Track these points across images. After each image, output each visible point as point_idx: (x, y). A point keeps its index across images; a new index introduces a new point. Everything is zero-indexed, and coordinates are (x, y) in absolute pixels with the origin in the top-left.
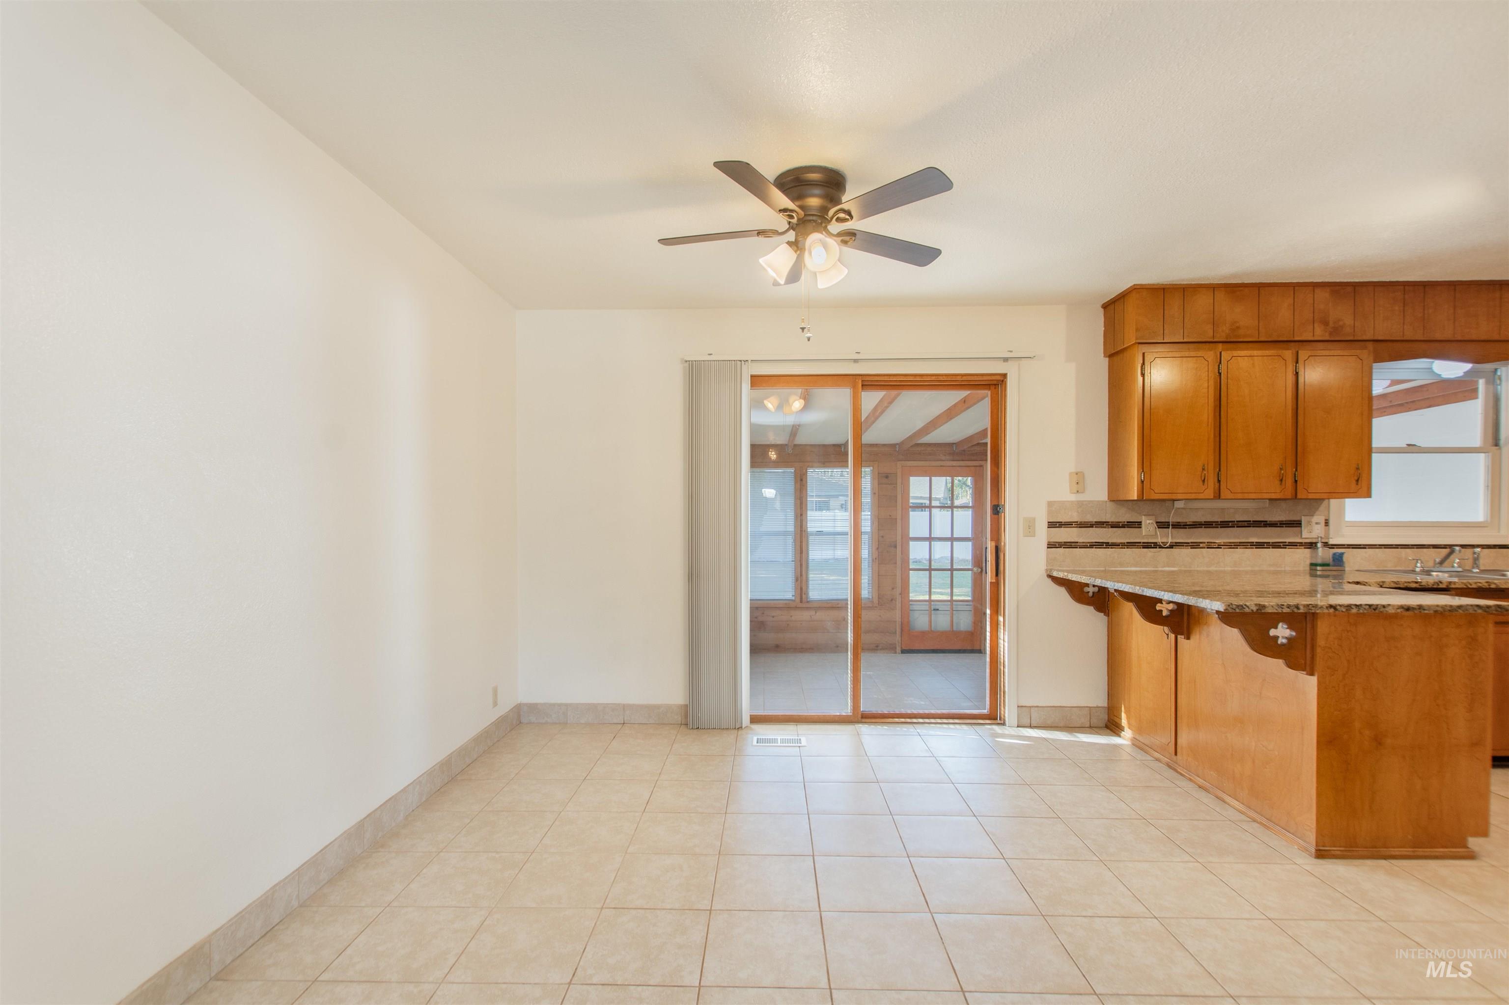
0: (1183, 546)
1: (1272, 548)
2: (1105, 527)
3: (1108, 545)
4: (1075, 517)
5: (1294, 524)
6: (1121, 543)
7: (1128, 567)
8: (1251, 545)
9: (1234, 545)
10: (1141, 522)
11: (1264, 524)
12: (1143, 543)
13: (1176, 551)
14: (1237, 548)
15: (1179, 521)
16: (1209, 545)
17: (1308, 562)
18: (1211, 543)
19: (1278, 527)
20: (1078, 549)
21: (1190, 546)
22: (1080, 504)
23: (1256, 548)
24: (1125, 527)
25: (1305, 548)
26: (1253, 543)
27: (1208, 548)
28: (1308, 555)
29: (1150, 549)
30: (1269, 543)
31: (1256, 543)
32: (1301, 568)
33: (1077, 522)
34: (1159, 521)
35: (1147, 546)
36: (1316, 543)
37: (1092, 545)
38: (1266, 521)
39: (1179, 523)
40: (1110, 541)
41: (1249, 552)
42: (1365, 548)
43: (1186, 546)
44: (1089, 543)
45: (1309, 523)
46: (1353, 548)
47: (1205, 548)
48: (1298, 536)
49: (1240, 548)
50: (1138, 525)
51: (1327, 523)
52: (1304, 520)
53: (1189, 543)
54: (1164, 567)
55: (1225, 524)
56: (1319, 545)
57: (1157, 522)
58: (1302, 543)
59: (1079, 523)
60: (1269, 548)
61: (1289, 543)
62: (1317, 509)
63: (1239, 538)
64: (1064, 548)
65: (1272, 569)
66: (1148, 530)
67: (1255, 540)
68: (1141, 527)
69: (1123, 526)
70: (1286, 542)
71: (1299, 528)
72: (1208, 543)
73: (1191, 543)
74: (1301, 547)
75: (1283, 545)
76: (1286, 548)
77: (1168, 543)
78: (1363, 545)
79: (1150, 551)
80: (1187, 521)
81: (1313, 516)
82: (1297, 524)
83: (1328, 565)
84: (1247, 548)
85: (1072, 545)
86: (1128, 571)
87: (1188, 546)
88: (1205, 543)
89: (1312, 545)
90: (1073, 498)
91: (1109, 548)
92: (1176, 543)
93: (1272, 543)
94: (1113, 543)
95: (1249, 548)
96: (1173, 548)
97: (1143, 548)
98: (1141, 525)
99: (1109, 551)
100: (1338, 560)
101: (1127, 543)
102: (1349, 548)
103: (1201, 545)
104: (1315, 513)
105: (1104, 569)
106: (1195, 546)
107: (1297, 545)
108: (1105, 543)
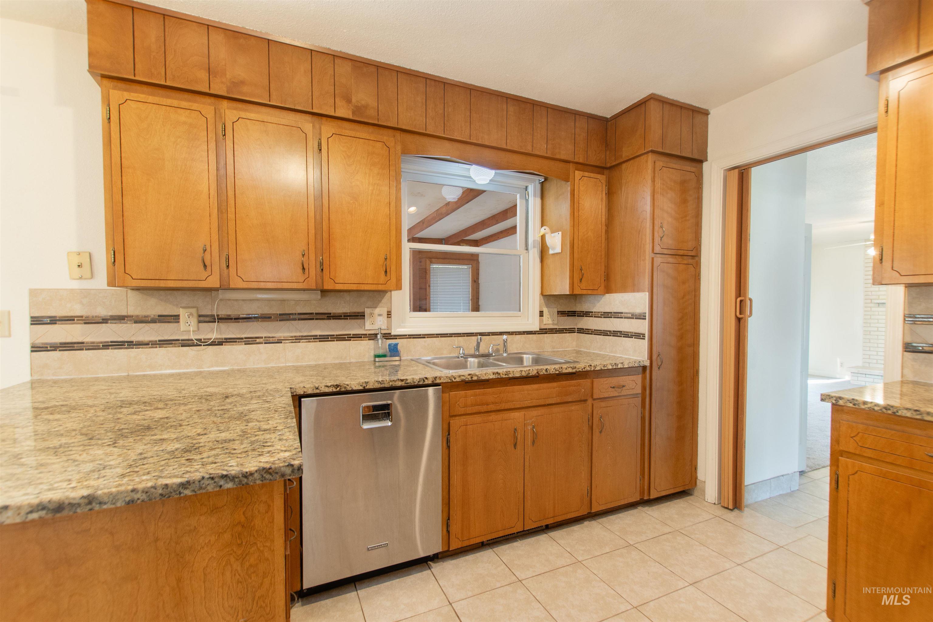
0: (236, 342)
1: (337, 341)
2: (126, 323)
3: (130, 344)
4: (77, 310)
5: (358, 316)
6: (150, 341)
7: (161, 370)
8: (314, 339)
9: (296, 339)
10: (179, 316)
11: (327, 317)
12: (182, 340)
13: (226, 348)
14: (300, 342)
15: (229, 313)
16: (267, 340)
17: (372, 354)
18: (269, 337)
19: (343, 319)
20: (85, 352)
21: (244, 341)
22: (85, 293)
23: (320, 341)
24: (156, 322)
25: (369, 340)
26: (317, 336)
27: (265, 343)
28: (372, 347)
29: (191, 347)
30: (334, 335)
31: (320, 336)
32: (366, 360)
33: (82, 317)
34: (203, 314)
35: (187, 343)
36: (376, 335)
37: (106, 346)
38: (331, 314)
39: (229, 315)
40: (134, 339)
41: (313, 346)
42: (425, 338)
43: (239, 342)
44: (101, 343)
45: (371, 314)
46: (413, 338)
47: (262, 343)
48: (361, 328)
49: (303, 342)
50: (176, 318)
51: (389, 314)
52: (367, 311)
53: (242, 339)
54: (212, 366)
55: (285, 317)
56: (379, 336)
57: (200, 316)
58: (366, 335)
59: (84, 318)
60: (334, 341)
61: (353, 335)
62: (380, 301)
63: (300, 331)
64: (60, 350)
65: (337, 361)
66: (187, 325)
67: (318, 333)
68: (179, 322)
69: (153, 321)
70: (350, 335)
71: (364, 320)
72: (265, 337)
73: (246, 338)
74: (365, 339)
75: (347, 337)
76: (351, 340)
77: (212, 339)
78: (423, 335)
79: (192, 349)
80: (239, 313)
81: (376, 308)
82: (360, 316)
83: (384, 356)
84: (310, 342)
85: (74, 347)
86: (161, 375)
87: (241, 342)
88: (262, 338)
89: (373, 337)
90: (76, 285)
91: (133, 348)
92: (225, 339)
93: (336, 335)
94: (138, 342)
95: (312, 342)
96: (222, 345)
97: (182, 346)
98: (179, 319)
99: (134, 352)
100: (394, 351)
101: (159, 341)
102: (411, 338)
103: (258, 340)
104: (378, 306)
105: (127, 374)
106: (250, 341)
107: (361, 337)
108: (127, 342)
